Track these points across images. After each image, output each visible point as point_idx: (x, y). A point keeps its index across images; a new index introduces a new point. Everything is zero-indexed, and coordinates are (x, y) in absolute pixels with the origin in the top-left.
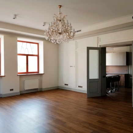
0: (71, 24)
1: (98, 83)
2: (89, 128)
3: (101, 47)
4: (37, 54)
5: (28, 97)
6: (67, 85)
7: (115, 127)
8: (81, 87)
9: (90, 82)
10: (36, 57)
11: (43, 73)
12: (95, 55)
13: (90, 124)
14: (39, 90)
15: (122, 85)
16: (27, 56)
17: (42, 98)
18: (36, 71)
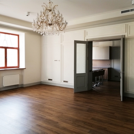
0: (62, 15)
1: (85, 77)
2: (85, 127)
3: (88, 40)
4: (17, 47)
5: (8, 95)
6: (51, 80)
7: (111, 124)
8: (66, 82)
9: (77, 77)
10: (17, 50)
11: (25, 68)
12: (82, 49)
13: (85, 123)
14: (19, 87)
15: (105, 78)
16: (6, 48)
17: (25, 96)
18: (17, 65)
